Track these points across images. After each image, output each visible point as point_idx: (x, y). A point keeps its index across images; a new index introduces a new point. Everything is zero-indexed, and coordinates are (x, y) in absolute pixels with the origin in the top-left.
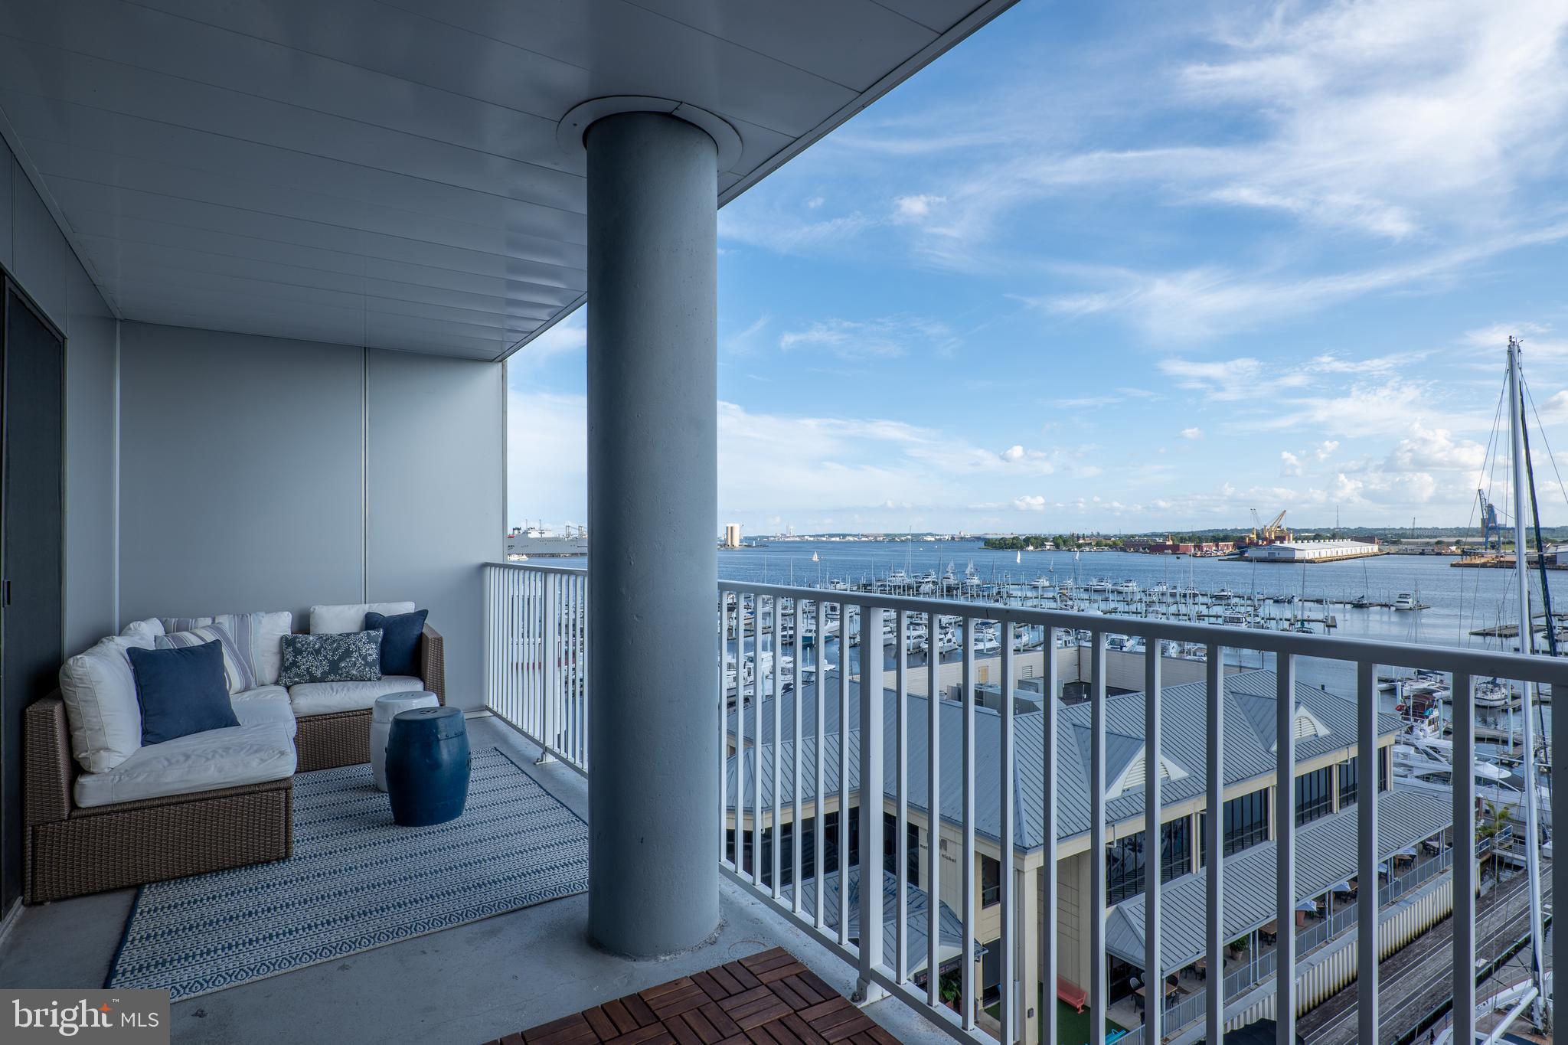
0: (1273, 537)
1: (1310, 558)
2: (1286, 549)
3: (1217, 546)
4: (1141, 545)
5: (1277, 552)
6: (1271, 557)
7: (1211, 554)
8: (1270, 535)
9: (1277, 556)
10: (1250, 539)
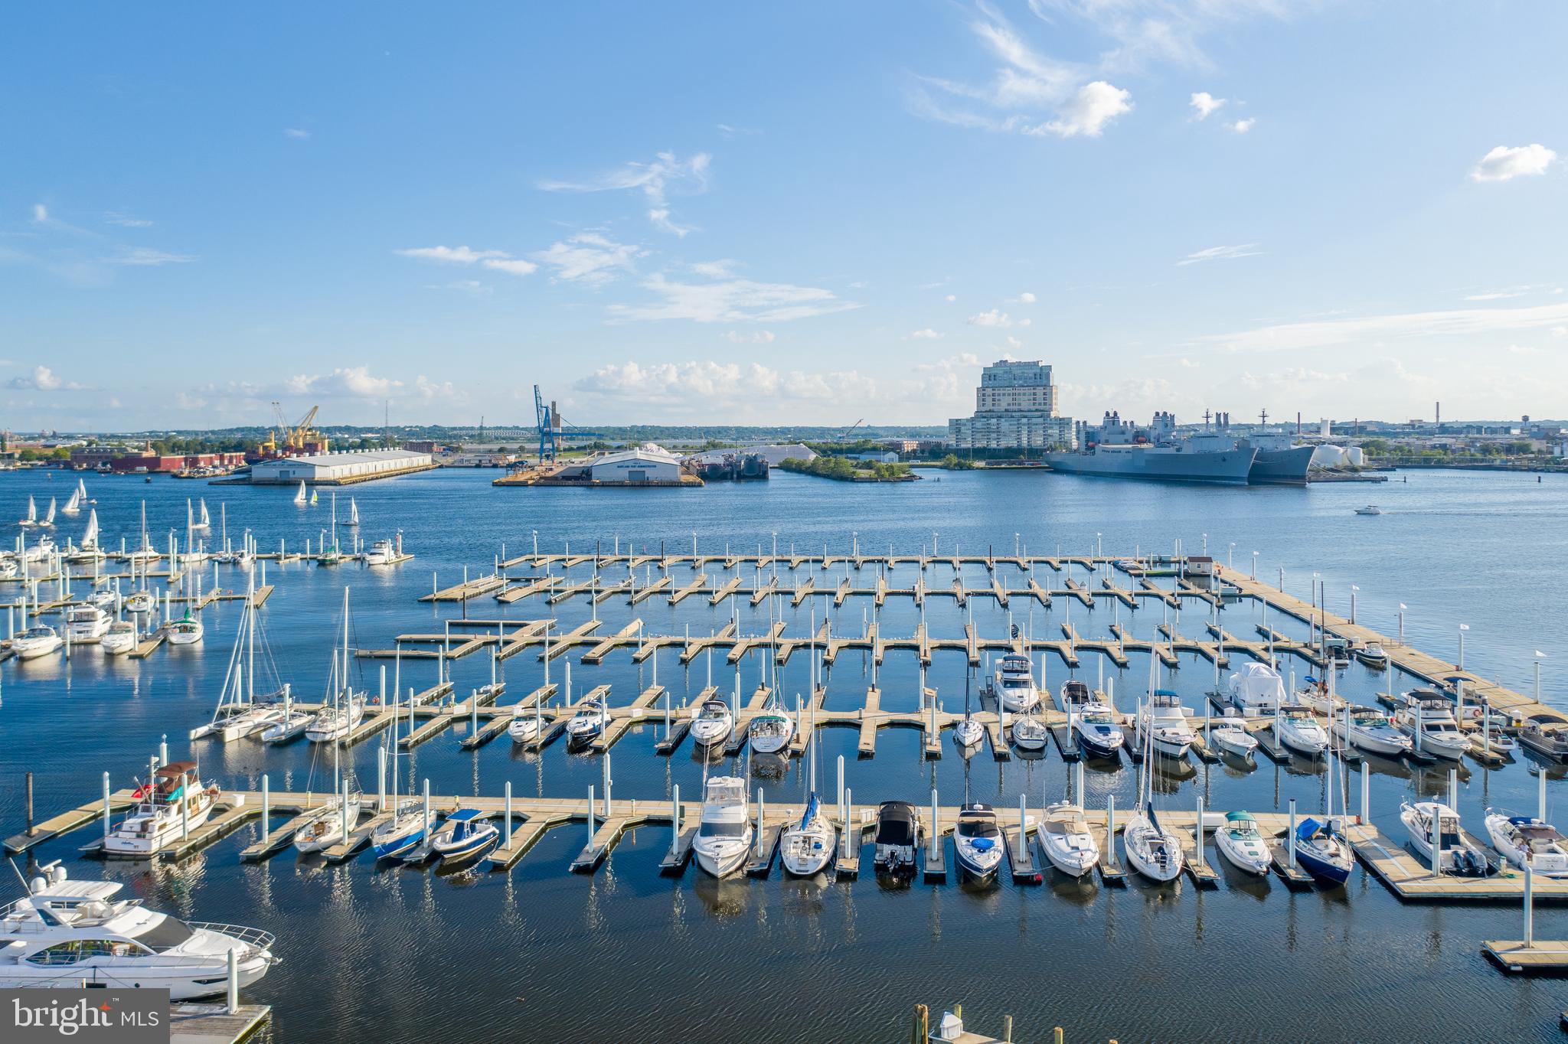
0: (301, 444)
1: (336, 477)
2: (304, 465)
3: (222, 458)
4: (100, 457)
5: (291, 470)
6: (284, 478)
7: (204, 473)
8: (296, 442)
9: (291, 475)
10: (265, 448)
